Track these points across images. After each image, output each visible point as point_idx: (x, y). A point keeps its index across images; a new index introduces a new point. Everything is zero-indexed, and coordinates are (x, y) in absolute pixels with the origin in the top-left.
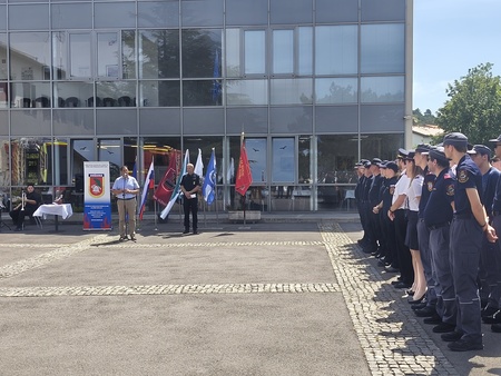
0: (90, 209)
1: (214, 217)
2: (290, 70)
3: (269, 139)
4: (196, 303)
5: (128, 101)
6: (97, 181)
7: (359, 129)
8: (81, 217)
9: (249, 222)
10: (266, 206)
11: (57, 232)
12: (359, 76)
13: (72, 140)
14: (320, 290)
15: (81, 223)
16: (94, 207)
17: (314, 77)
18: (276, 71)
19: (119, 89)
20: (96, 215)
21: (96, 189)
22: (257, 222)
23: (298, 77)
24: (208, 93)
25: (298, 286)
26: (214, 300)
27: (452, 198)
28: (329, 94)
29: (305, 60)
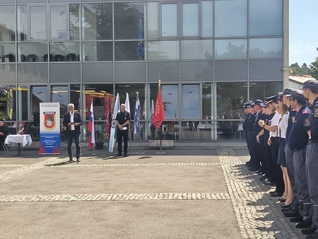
0: (44, 139)
1: (138, 144)
2: (195, 33)
3: (180, 85)
4: (122, 207)
5: (73, 57)
6: (50, 117)
7: (248, 78)
8: (38, 144)
9: (165, 149)
10: (177, 136)
11: (19, 155)
12: (248, 38)
13: (31, 87)
14: (214, 197)
15: (38, 149)
16: (48, 137)
17: (214, 38)
18: (185, 34)
19: (67, 48)
20: (49, 143)
21: (49, 123)
22: (170, 148)
23: (201, 39)
24: (135, 51)
25: (199, 195)
26: (135, 205)
27: (308, 128)
28: (227, 51)
29: (207, 26)
